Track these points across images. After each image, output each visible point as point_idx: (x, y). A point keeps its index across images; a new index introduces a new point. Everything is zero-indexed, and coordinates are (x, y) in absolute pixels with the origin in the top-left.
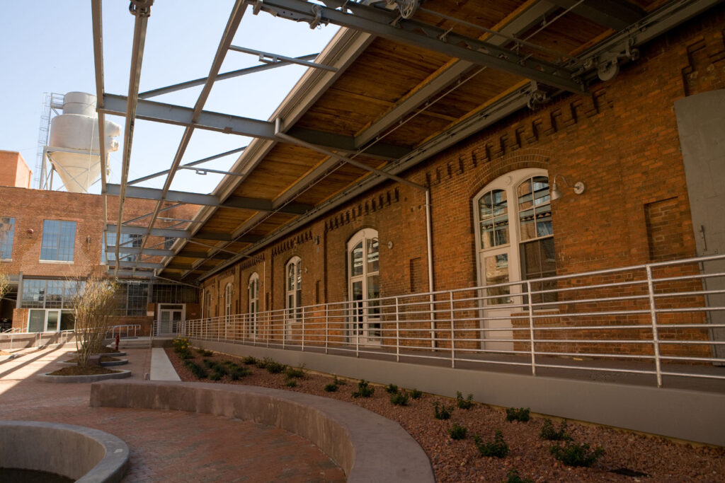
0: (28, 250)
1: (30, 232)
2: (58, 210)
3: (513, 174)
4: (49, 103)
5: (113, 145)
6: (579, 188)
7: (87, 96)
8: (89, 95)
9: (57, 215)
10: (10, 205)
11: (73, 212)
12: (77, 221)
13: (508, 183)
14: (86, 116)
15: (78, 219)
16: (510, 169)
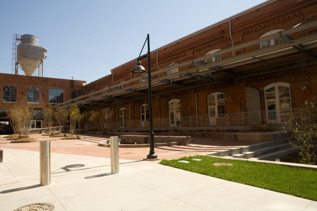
0: (22, 98)
1: (23, 92)
2: (32, 83)
3: (217, 92)
4: (15, 38)
5: (45, 57)
6: (230, 98)
7: (32, 36)
8: (33, 36)
9: (32, 85)
10: (14, 82)
11: (38, 84)
12: (39, 88)
13: (216, 94)
14: (34, 45)
15: (40, 87)
16: (216, 92)
